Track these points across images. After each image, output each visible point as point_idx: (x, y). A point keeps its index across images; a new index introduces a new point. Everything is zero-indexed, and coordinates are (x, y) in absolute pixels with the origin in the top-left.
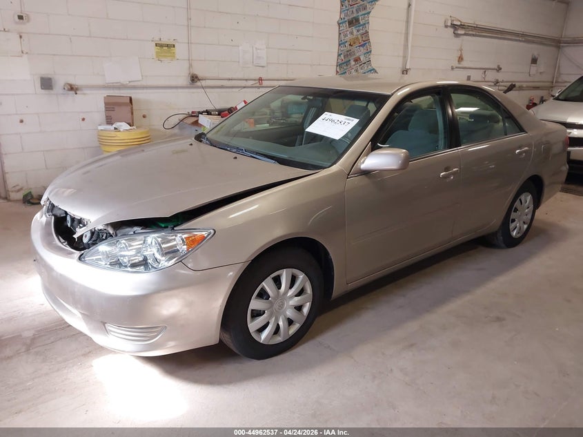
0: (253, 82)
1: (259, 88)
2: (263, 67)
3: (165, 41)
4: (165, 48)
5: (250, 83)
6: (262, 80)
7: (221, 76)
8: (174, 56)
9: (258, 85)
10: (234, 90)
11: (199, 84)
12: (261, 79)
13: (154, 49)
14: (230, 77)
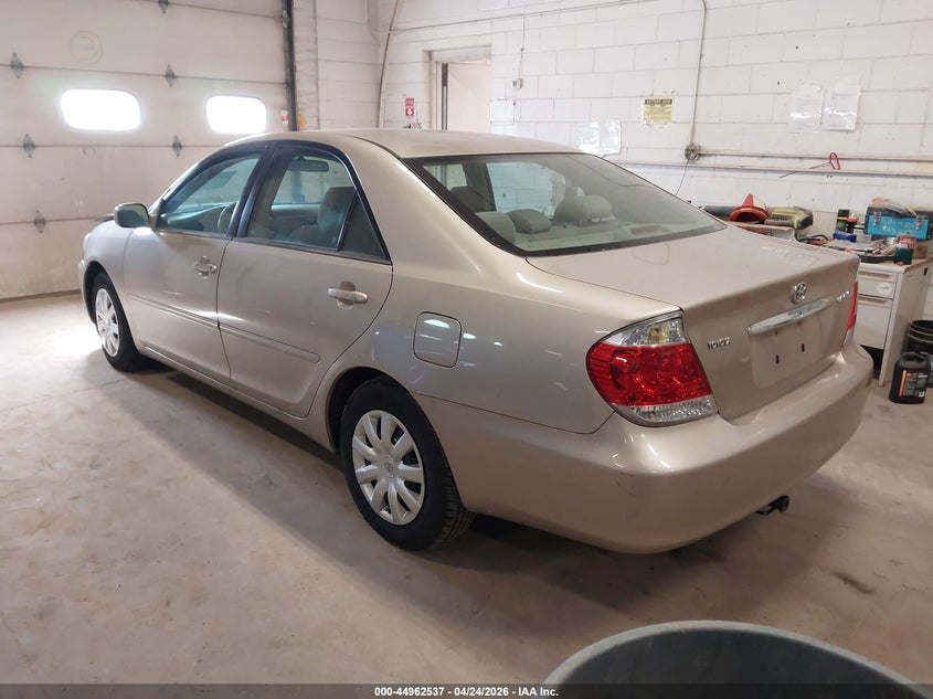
0: (818, 163)
1: (830, 174)
2: (847, 131)
3: (659, 95)
4: (659, 104)
5: (808, 165)
6: (837, 159)
7: (746, 150)
8: (669, 118)
9: (829, 169)
10: (769, 175)
11: (703, 161)
12: (834, 158)
13: (643, 108)
14: (763, 152)
